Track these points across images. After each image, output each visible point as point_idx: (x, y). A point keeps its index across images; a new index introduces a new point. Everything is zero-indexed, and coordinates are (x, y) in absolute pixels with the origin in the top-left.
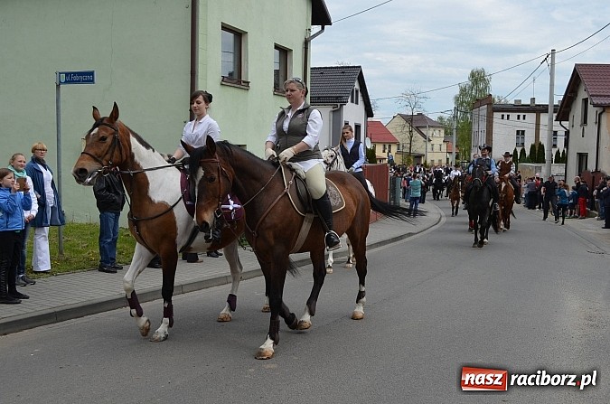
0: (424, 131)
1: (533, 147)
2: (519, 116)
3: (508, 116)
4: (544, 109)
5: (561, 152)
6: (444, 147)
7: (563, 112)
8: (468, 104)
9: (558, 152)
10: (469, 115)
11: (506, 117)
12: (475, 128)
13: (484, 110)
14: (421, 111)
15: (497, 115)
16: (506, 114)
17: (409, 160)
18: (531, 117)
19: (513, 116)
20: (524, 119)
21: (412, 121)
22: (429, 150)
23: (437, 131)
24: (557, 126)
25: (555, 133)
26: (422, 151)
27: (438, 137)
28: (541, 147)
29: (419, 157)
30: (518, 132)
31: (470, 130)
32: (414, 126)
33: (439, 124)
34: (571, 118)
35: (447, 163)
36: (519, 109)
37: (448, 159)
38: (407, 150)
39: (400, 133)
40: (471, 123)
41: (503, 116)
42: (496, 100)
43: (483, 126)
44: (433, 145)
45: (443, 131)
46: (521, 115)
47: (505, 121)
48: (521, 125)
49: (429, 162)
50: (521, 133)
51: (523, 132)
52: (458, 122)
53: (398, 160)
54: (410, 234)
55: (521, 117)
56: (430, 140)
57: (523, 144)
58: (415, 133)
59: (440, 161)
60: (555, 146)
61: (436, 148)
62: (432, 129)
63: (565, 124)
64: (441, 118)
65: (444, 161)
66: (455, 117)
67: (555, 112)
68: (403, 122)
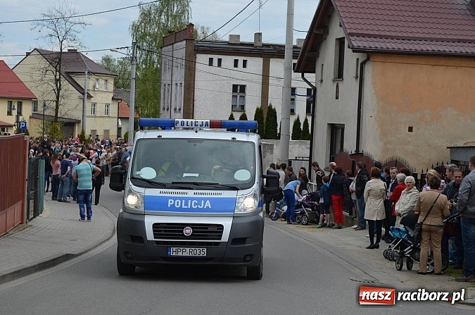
0: (80, 81)
1: (259, 113)
2: (236, 61)
3: (220, 60)
4: (276, 52)
5: (302, 121)
6: (114, 109)
7: (306, 58)
8: (154, 37)
9: (297, 123)
10: (155, 56)
11: (215, 62)
12: (166, 78)
13: (180, 49)
14: (74, 46)
15: (202, 59)
16: (216, 58)
17: (55, 130)
18: (255, 64)
19: (228, 61)
20: (245, 66)
21: (59, 63)
22: (88, 113)
23: (102, 82)
24: (297, 80)
25: (293, 90)
26: (76, 115)
27: (103, 92)
28: (272, 113)
29: (71, 124)
30: (235, 87)
31: (158, 81)
32: (63, 71)
33: (105, 70)
34: (318, 69)
35: (119, 135)
36: (237, 49)
37: (119, 129)
38: (50, 112)
39: (38, 82)
40: (158, 71)
41: (211, 60)
42: (199, 32)
43: (179, 75)
44: (94, 104)
45: (111, 82)
46: (241, 59)
47: (215, 69)
48: (239, 76)
49: (88, 133)
50: (239, 90)
51: (243, 88)
52: (138, 68)
53: (35, 130)
54: (68, 257)
55: (240, 63)
56: (90, 97)
57: (243, 107)
58: (65, 84)
59: (107, 132)
60: (292, 112)
61: (100, 109)
62: (93, 78)
63: (310, 77)
64: (107, 60)
65: (113, 132)
66: (133, 59)
67: (294, 57)
68: (44, 63)
